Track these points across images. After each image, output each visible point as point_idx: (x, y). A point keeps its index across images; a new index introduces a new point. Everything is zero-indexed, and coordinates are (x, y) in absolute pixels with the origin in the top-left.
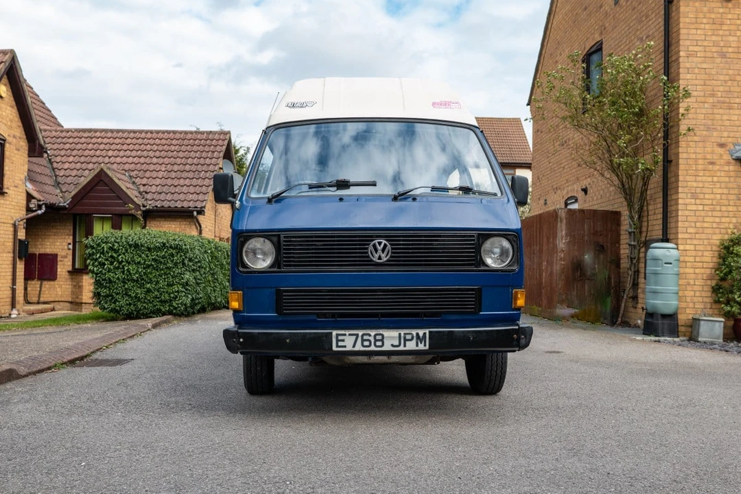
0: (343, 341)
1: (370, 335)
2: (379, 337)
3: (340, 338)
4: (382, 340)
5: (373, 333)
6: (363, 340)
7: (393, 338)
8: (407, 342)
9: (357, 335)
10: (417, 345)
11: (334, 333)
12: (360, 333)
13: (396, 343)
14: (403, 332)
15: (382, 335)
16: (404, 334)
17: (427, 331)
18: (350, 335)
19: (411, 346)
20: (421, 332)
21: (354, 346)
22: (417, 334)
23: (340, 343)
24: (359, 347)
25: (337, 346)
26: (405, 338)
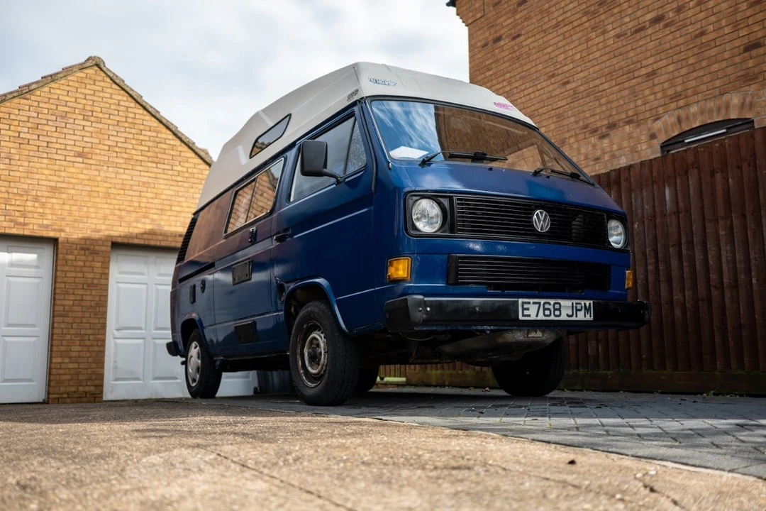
0: (528, 309)
1: (550, 304)
2: (557, 306)
3: (526, 306)
4: (559, 310)
5: (552, 302)
6: (545, 309)
7: (566, 307)
8: (578, 312)
9: (539, 303)
10: (585, 316)
11: (520, 301)
12: (542, 301)
13: (570, 313)
14: (575, 302)
15: (559, 304)
16: (576, 303)
17: (592, 302)
18: (534, 303)
19: (581, 316)
20: (588, 303)
21: (537, 316)
22: (585, 304)
23: (526, 312)
24: (541, 317)
25: (524, 315)
26: (576, 307)
